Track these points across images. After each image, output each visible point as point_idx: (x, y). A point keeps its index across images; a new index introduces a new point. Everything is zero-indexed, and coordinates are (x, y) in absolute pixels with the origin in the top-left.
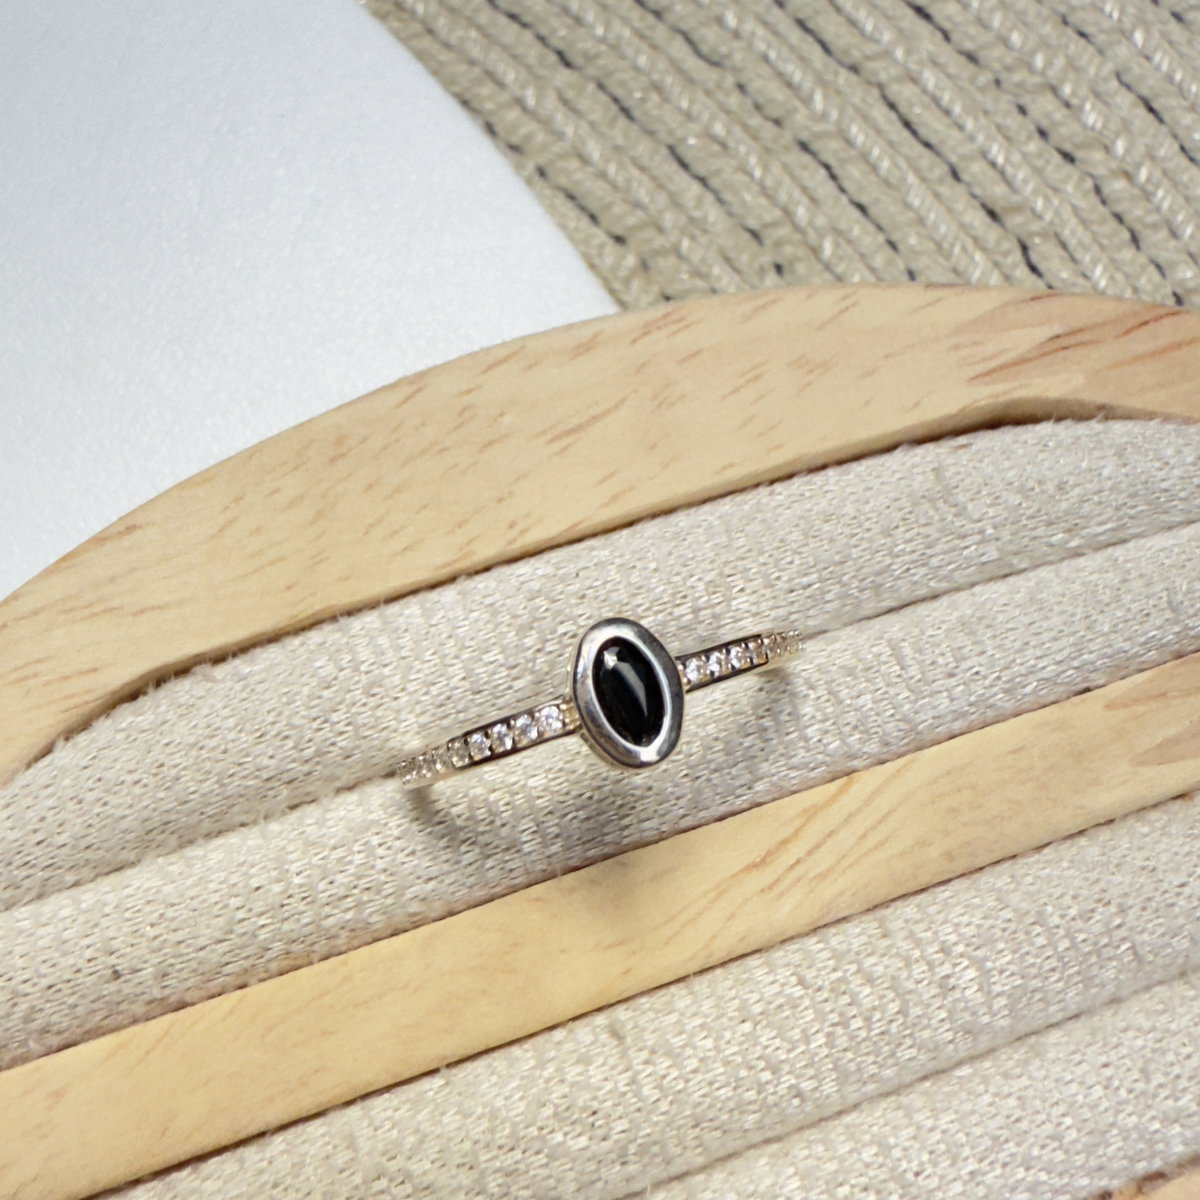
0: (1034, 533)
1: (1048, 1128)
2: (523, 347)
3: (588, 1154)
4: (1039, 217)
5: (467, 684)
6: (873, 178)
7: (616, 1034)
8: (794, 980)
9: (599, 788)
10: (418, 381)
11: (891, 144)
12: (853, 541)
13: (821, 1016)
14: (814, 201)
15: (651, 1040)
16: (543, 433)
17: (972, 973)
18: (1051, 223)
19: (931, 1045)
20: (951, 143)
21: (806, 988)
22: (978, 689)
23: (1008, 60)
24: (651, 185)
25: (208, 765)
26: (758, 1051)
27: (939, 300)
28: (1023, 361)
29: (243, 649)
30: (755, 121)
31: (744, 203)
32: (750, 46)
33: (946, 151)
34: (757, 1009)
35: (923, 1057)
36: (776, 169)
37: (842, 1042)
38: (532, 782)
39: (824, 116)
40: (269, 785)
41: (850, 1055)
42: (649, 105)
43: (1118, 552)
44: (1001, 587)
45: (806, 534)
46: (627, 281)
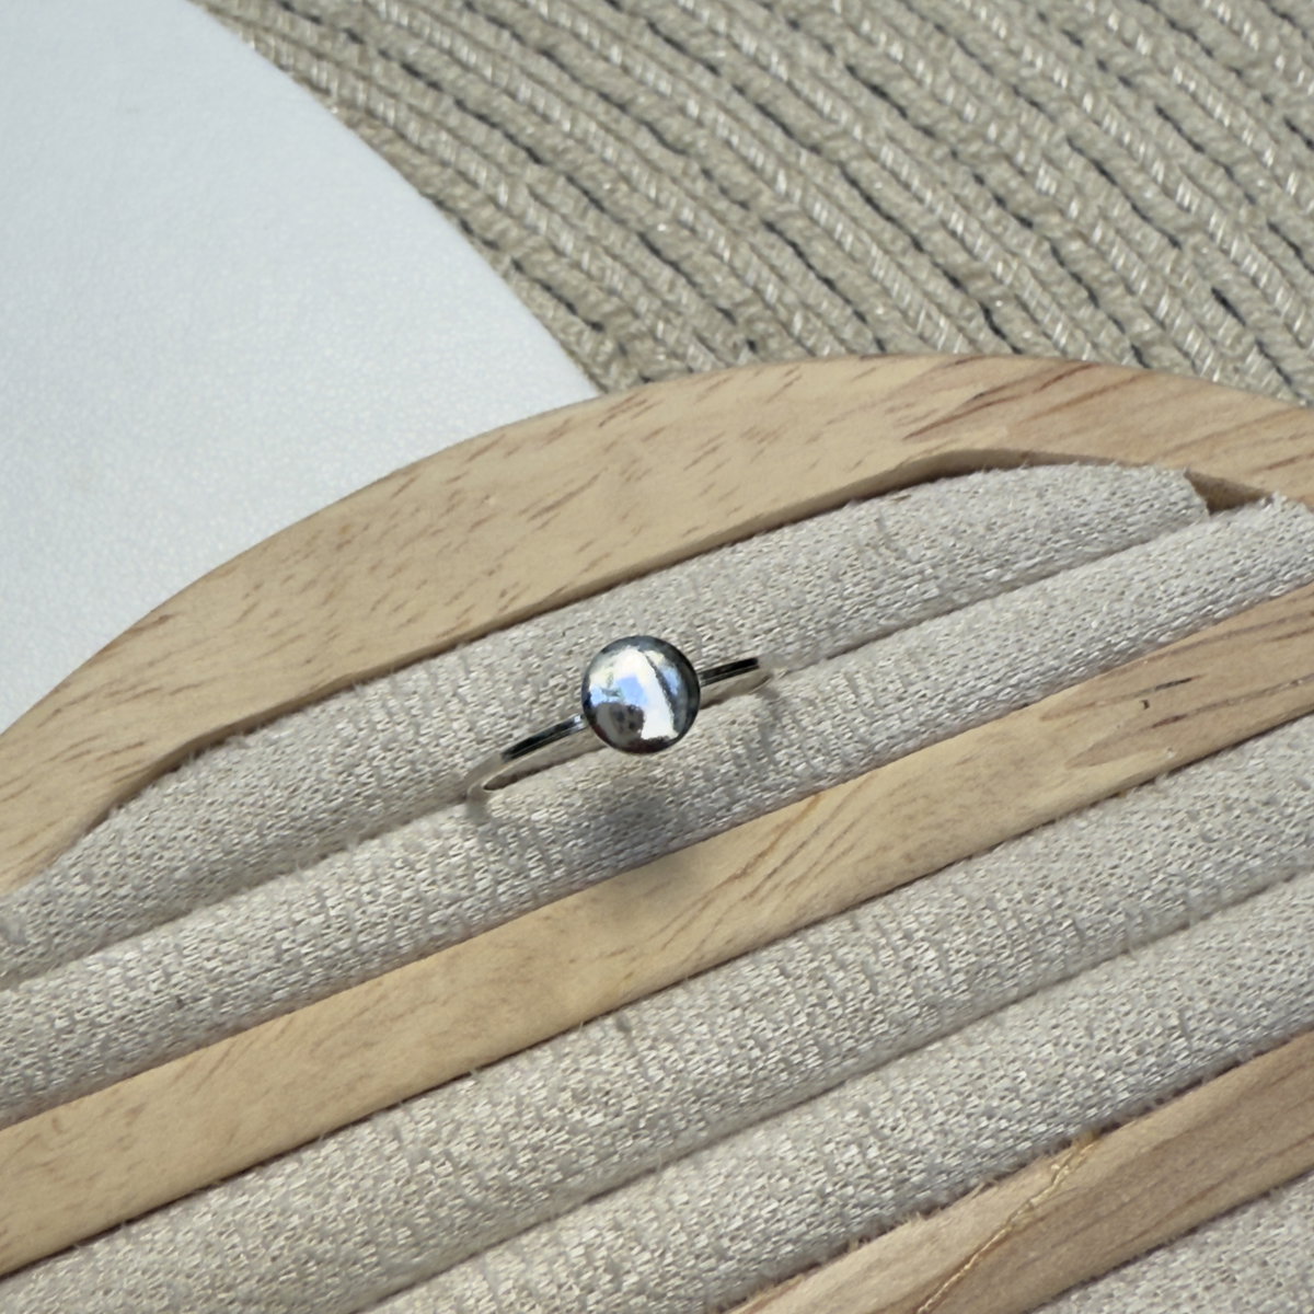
0: (970, 570)
1: (1006, 1083)
2: (503, 436)
3: (604, 1129)
4: (999, 281)
5: (472, 735)
6: (839, 253)
7: (623, 1028)
8: (777, 971)
9: (595, 818)
10: (411, 471)
11: (854, 220)
12: (807, 588)
13: (802, 1000)
14: (783, 279)
15: (653, 1030)
16: (524, 511)
17: (932, 954)
18: (1011, 286)
19: (901, 1020)
20: (913, 214)
21: (787, 977)
22: (925, 709)
23: (963, 132)
24: (624, 272)
25: (249, 819)
26: (747, 1032)
27: (873, 370)
28: (950, 419)
29: (270, 718)
30: (722, 205)
31: (714, 285)
32: (713, 133)
33: (906, 222)
34: (746, 997)
35: (895, 1032)
36: (744, 250)
37: (822, 1020)
38: (535, 817)
39: (788, 197)
40: (303, 834)
41: (828, 1031)
42: (618, 195)
43: (1048, 583)
44: (945, 620)
45: (764, 585)
46: (606, 366)
